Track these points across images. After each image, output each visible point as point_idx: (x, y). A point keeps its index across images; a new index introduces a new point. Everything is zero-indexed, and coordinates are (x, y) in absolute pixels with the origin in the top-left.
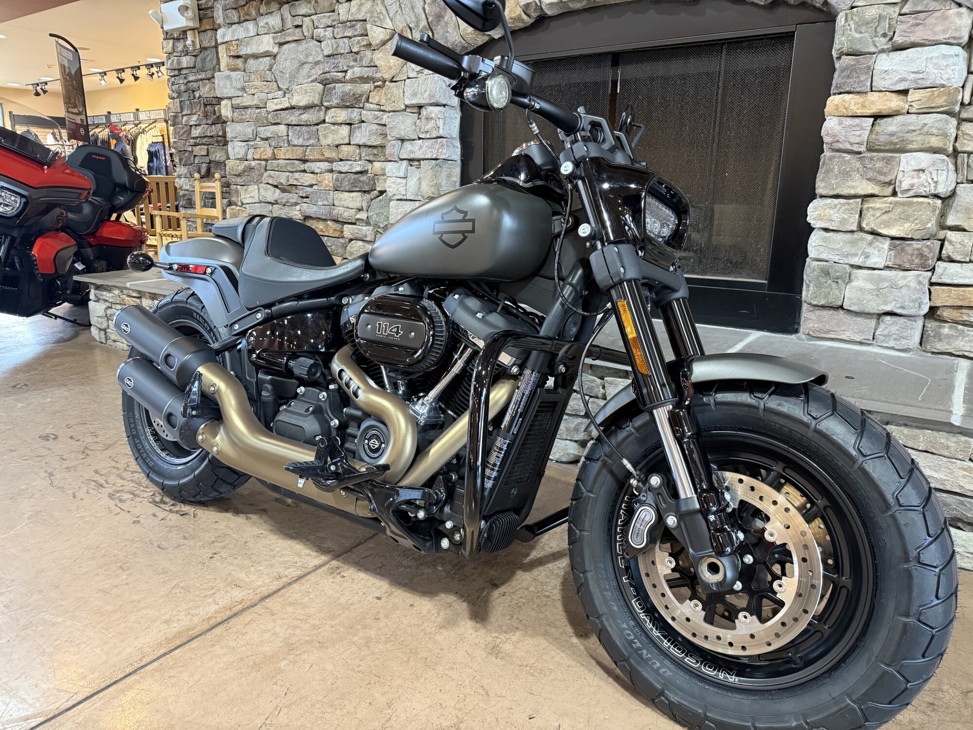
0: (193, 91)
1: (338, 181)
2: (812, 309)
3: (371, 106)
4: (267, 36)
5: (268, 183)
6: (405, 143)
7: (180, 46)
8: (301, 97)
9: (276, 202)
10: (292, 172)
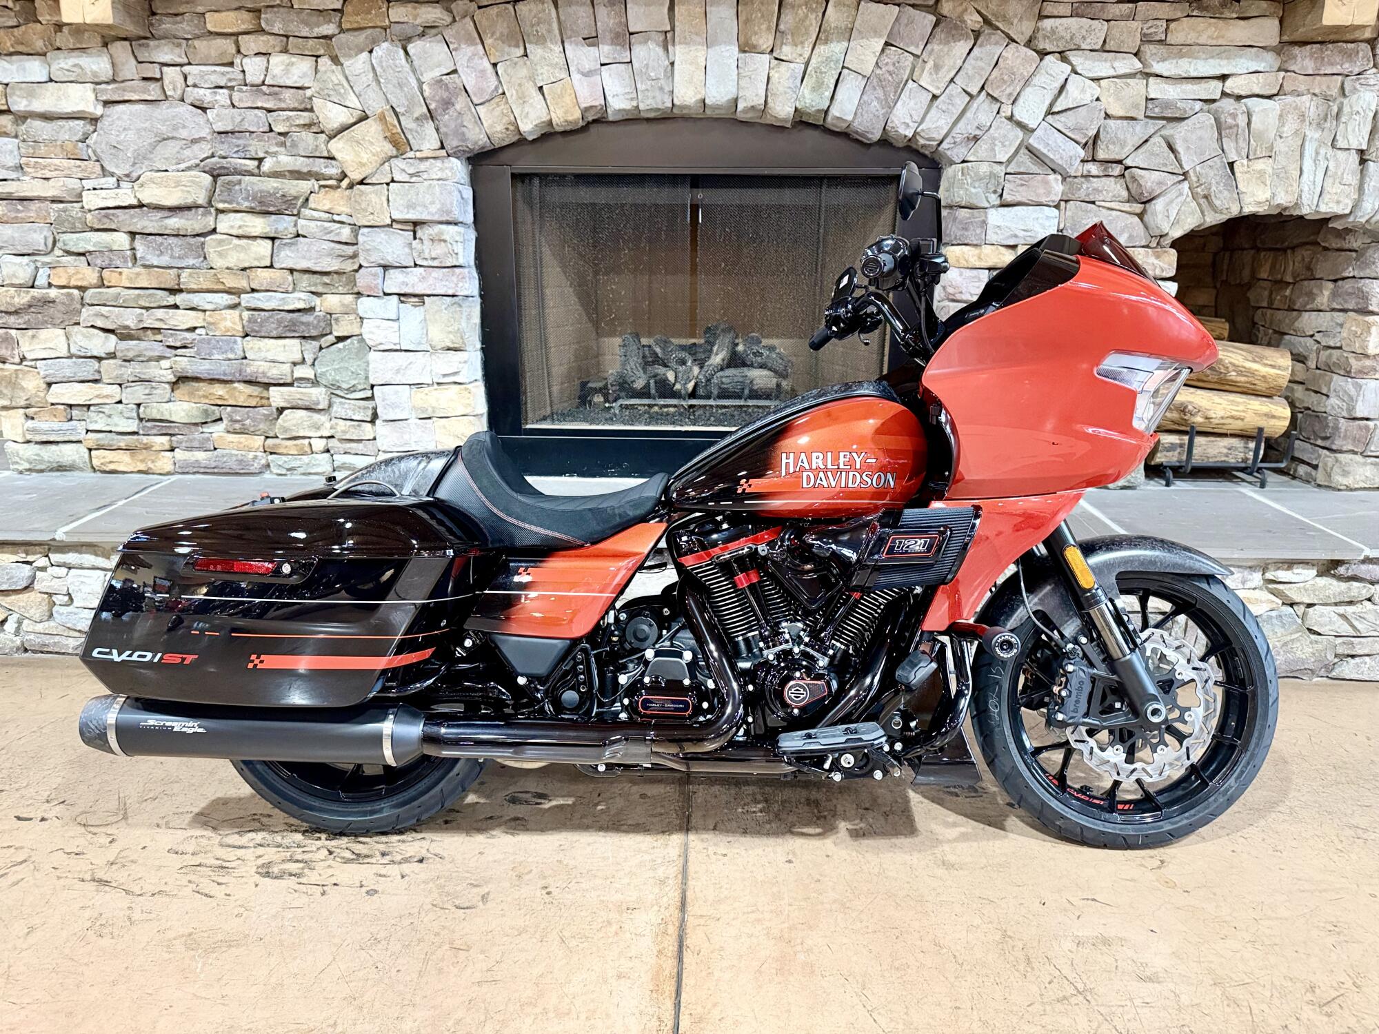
1: (256, 321)
3: (316, 214)
4: (78, 86)
5: (92, 326)
6: (392, 271)
9: (112, 356)
10: (148, 309)
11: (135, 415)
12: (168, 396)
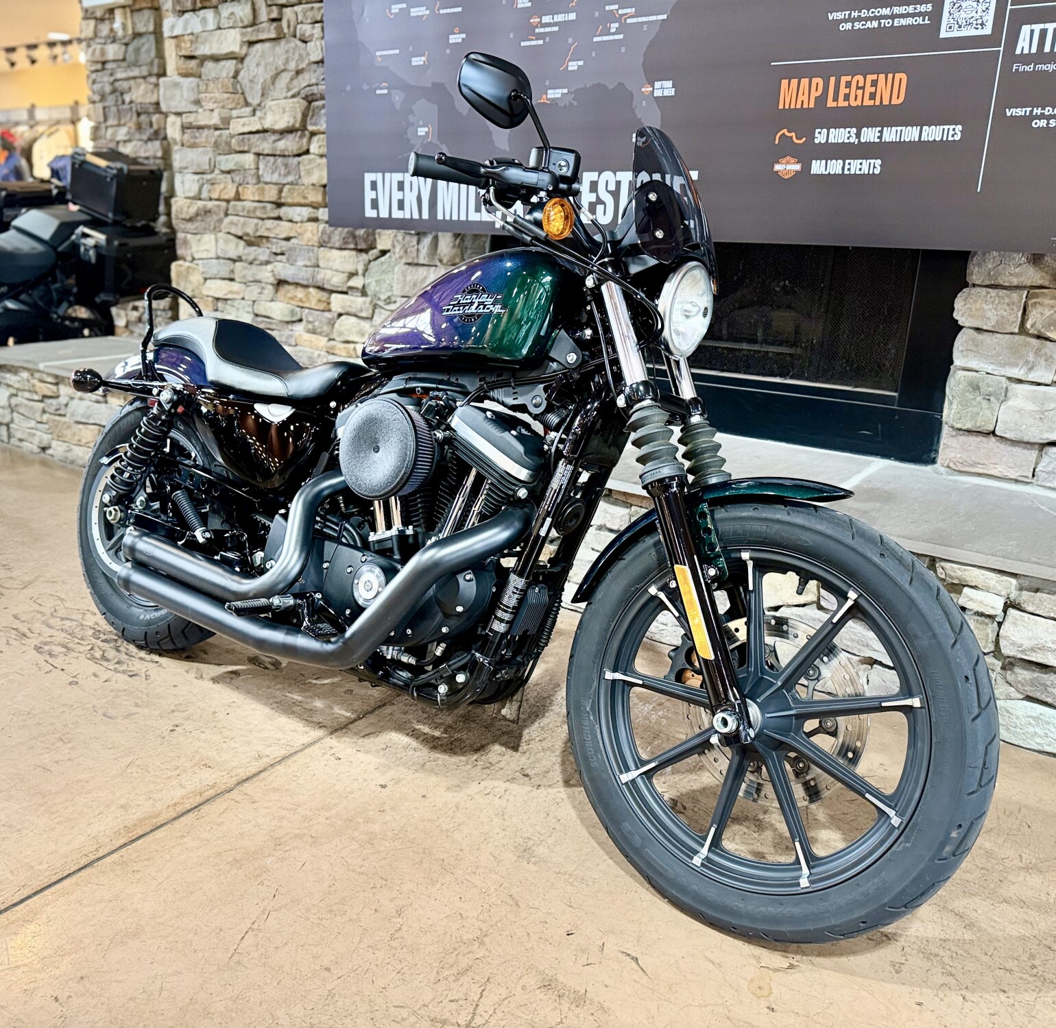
0: (122, 94)
1: (326, 233)
2: (954, 433)
4: (232, 31)
5: (229, 233)
7: (104, 29)
8: (277, 117)
9: (239, 259)
10: (263, 219)
11: (250, 309)
12: (271, 296)
